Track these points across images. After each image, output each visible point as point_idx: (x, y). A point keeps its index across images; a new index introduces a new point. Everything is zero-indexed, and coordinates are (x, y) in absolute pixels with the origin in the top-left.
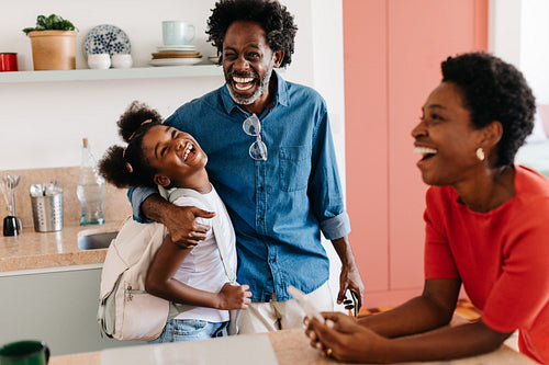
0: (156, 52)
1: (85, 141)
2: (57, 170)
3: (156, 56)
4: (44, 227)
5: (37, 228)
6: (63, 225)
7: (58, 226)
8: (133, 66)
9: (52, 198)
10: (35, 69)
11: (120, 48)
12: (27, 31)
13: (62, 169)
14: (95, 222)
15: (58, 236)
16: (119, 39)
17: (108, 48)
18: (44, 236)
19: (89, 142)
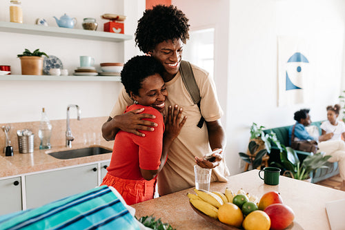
0: (76, 69)
1: (43, 109)
2: (26, 123)
3: (76, 71)
4: (25, 151)
5: (21, 151)
6: (35, 150)
7: (32, 150)
8: (69, 75)
9: (27, 137)
10: (23, 74)
11: (58, 66)
12: (19, 56)
13: (29, 123)
14: (47, 148)
15: (32, 155)
16: (58, 63)
17: (53, 66)
18: (25, 156)
19: (45, 110)
